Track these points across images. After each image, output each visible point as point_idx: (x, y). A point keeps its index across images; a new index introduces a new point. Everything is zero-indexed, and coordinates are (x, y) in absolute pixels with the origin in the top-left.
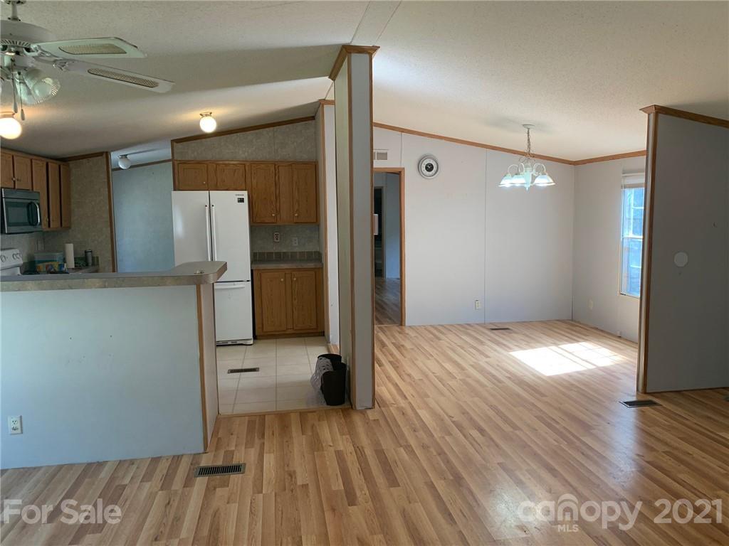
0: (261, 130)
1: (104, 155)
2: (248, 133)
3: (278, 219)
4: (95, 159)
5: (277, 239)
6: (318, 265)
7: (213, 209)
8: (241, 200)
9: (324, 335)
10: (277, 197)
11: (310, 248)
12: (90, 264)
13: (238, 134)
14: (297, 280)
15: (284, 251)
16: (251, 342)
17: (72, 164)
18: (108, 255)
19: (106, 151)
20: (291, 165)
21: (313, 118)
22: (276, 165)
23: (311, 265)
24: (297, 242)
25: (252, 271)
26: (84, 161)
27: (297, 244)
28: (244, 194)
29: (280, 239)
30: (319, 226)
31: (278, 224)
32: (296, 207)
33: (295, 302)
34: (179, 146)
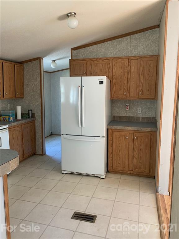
0: (122, 39)
1: (39, 60)
2: (114, 41)
3: (128, 96)
4: (35, 62)
5: (127, 108)
6: (154, 130)
7: (83, 88)
8: (101, 83)
9: (154, 178)
10: (128, 81)
11: (149, 114)
12: (30, 117)
13: (108, 42)
14: (137, 138)
15: (132, 116)
16: (104, 177)
17: (25, 65)
18: (40, 113)
19: (39, 57)
20: (140, 58)
21: (158, 26)
22: (129, 59)
23: (148, 129)
24: (140, 110)
25: (108, 129)
26: (30, 63)
27: (141, 112)
28: (104, 79)
29: (129, 109)
30: (157, 100)
31: (128, 98)
32: (141, 87)
33: (135, 153)
34: (75, 52)
